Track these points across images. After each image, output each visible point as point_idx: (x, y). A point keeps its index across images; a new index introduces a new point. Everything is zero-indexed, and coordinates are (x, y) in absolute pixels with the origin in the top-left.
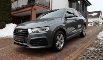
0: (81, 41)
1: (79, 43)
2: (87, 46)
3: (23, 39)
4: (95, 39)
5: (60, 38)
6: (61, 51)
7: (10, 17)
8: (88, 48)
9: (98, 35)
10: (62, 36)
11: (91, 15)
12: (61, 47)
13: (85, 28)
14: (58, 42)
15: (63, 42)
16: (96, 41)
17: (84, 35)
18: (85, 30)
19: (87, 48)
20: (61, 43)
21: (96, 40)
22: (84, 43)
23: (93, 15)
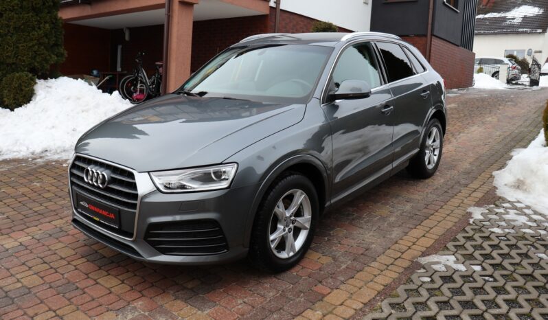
0: (408, 207)
1: (393, 219)
2: (427, 242)
3: (113, 216)
4: (479, 195)
5: (293, 209)
6: (294, 272)
7: (56, 45)
8: (424, 260)
9: (500, 169)
10: (300, 197)
11: (502, 15)
12: (293, 247)
13: (435, 130)
14: (280, 226)
15: (308, 225)
16: (477, 214)
17: (430, 167)
18: (438, 142)
19: (424, 254)
20: (297, 232)
21: (479, 204)
22: (417, 219)
23: (514, 19)
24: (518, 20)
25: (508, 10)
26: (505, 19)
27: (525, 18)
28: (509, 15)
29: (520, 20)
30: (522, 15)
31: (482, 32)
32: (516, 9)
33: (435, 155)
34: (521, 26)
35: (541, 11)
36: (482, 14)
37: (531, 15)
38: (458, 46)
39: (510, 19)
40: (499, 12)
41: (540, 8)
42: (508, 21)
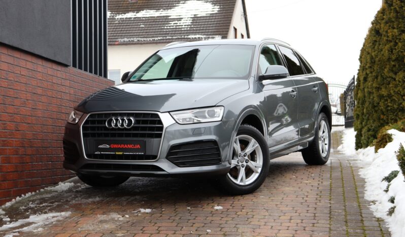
3: (138, 147)
11: (162, 13)
18: (326, 133)
23: (180, 19)
24: (186, 22)
25: (170, 6)
26: (166, 19)
27: (195, 19)
28: (173, 13)
29: (189, 22)
30: (191, 14)
31: (136, 40)
32: (181, 5)
33: (326, 144)
34: (191, 31)
35: (216, 9)
36: (133, 11)
37: (204, 14)
38: (66, 66)
39: (174, 20)
40: (157, 8)
41: (214, 3)
42: (172, 23)
